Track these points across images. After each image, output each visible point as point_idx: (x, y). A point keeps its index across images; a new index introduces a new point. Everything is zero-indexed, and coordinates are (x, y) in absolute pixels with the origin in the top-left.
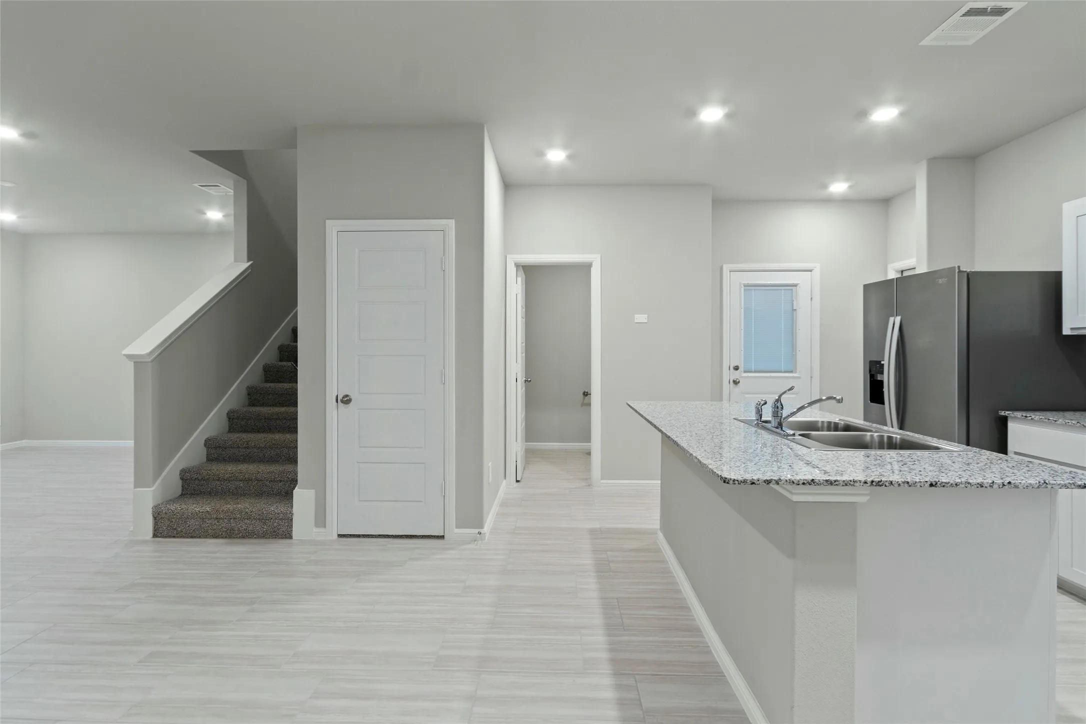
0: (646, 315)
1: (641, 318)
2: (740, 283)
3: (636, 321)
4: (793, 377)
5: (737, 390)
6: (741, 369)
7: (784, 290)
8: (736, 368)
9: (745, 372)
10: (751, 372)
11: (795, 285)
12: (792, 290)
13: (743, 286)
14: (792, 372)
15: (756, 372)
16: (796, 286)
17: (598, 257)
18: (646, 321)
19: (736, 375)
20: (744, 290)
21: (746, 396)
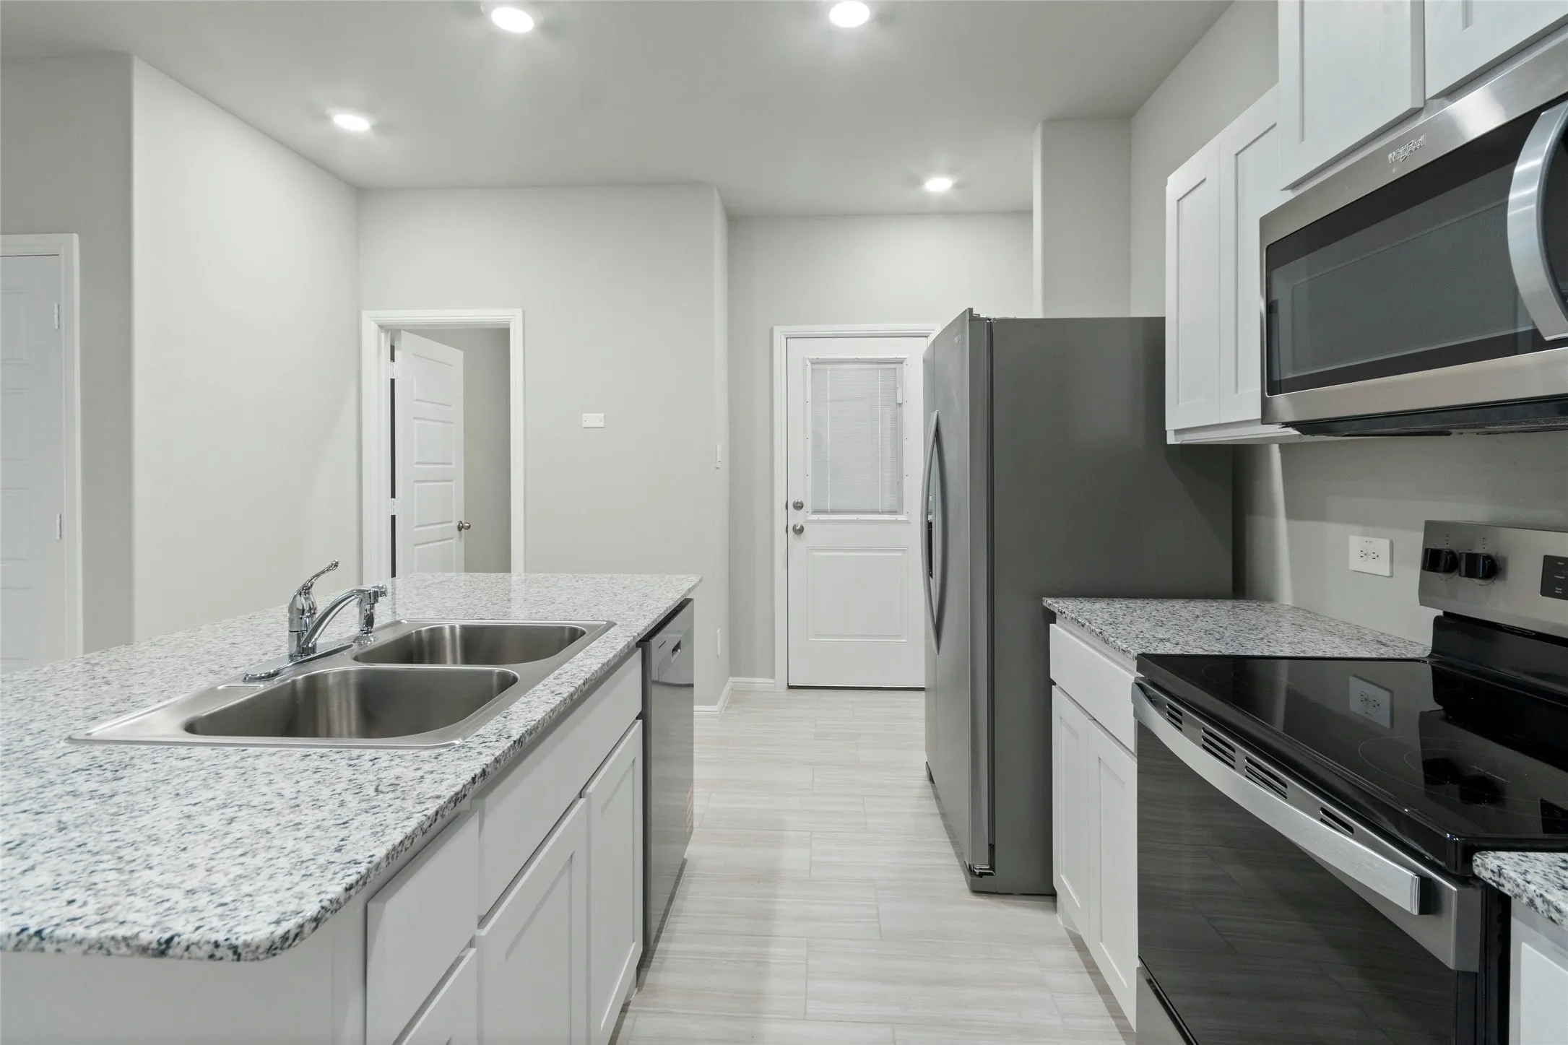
0: (602, 415)
1: (593, 419)
2: (804, 359)
3: (585, 425)
4: (896, 522)
5: (798, 545)
6: (807, 506)
7: (881, 369)
8: (799, 506)
9: (815, 512)
10: (824, 512)
11: (900, 362)
12: (895, 369)
13: (809, 364)
14: (894, 512)
15: (833, 512)
16: (902, 363)
17: (519, 312)
18: (602, 424)
19: (797, 518)
20: (812, 370)
21: (817, 554)
